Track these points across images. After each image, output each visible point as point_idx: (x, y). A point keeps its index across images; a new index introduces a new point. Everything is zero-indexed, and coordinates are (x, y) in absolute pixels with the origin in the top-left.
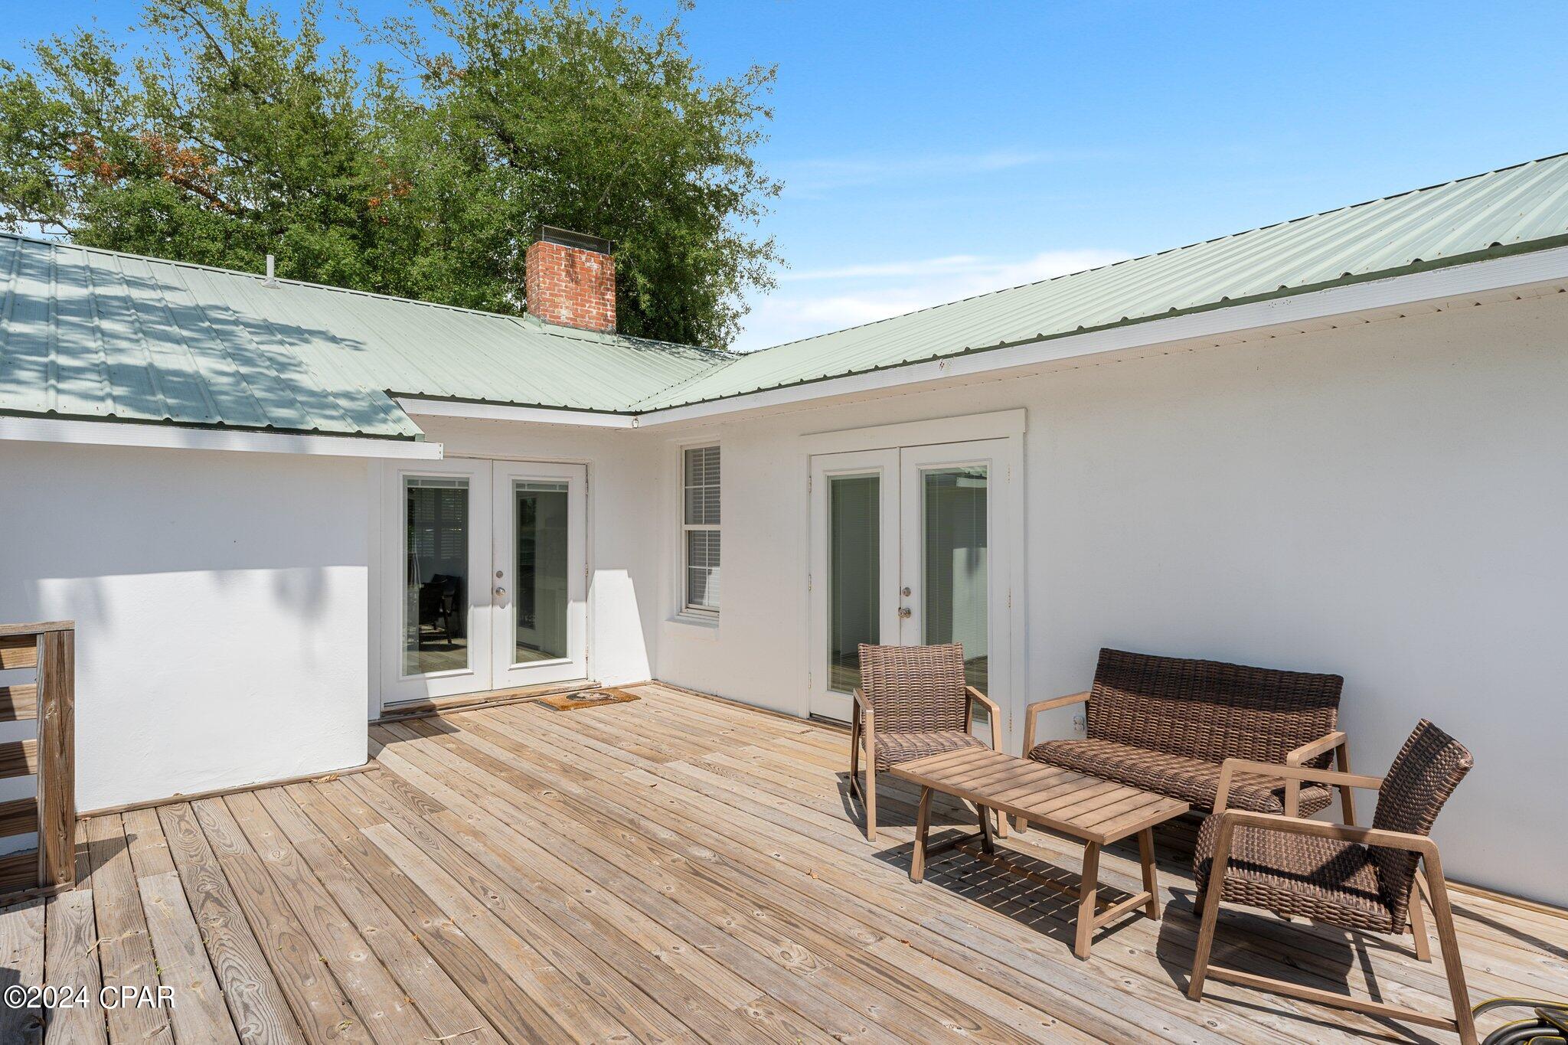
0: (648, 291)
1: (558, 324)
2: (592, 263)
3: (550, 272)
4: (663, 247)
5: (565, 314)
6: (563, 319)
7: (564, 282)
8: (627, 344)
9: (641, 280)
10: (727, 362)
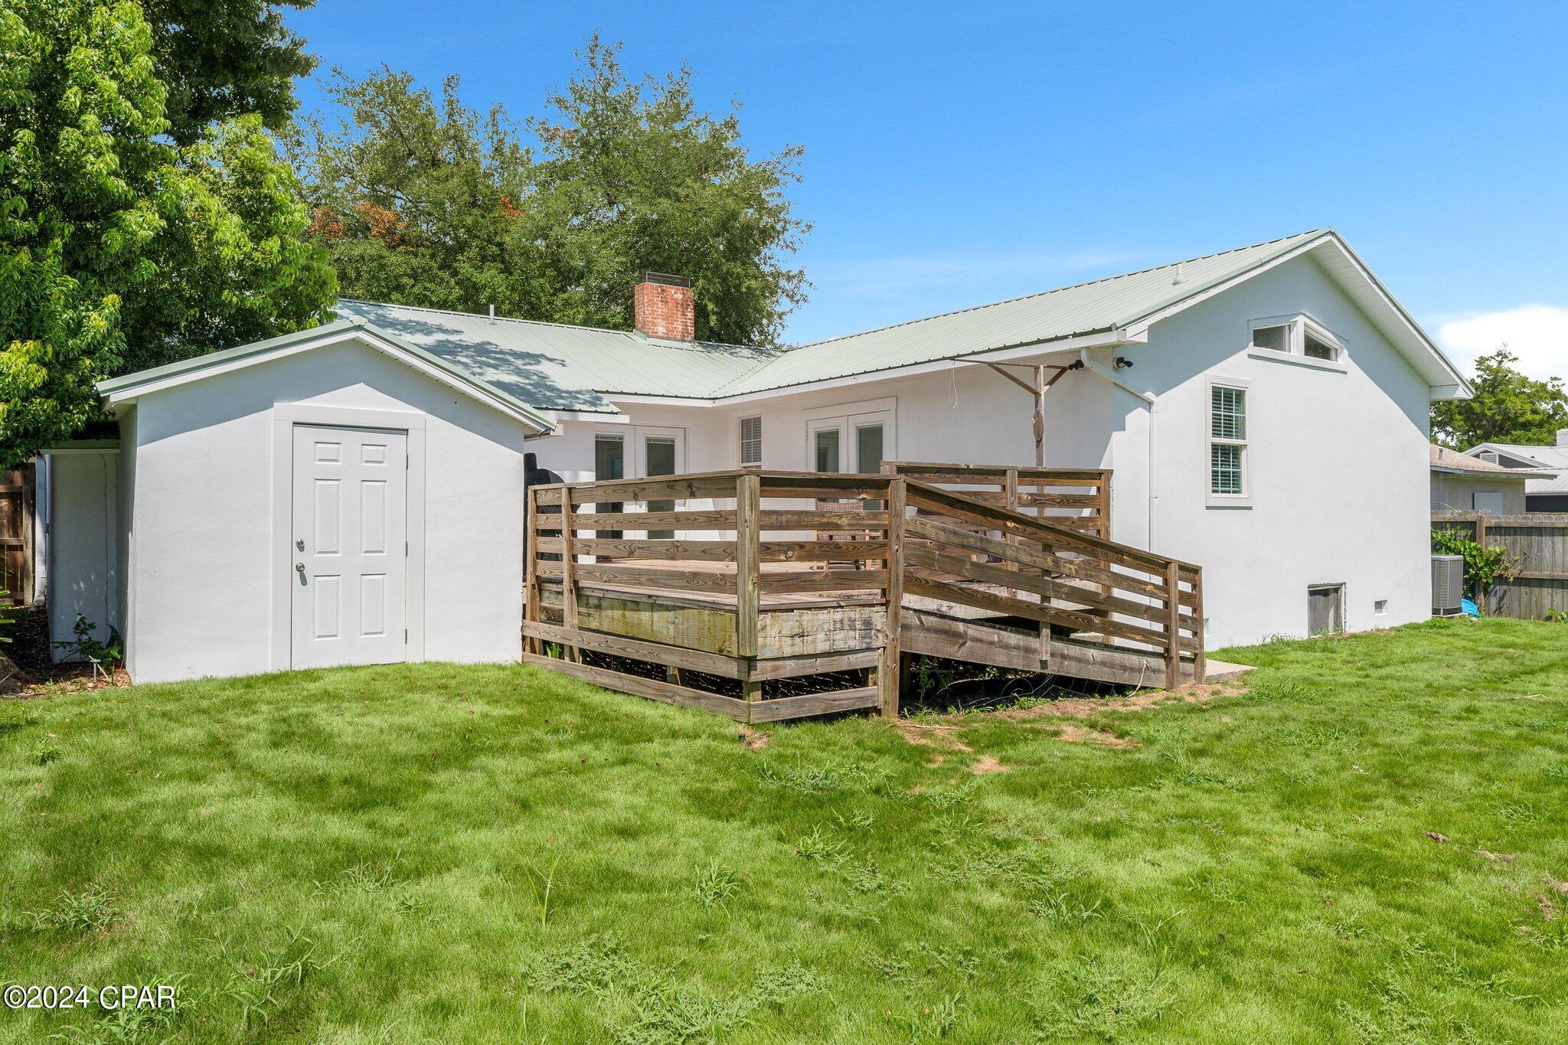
0: (716, 313)
1: (657, 337)
2: (676, 293)
3: (651, 303)
4: (724, 280)
5: (661, 330)
6: (660, 334)
7: (660, 308)
8: (700, 349)
9: (711, 306)
10: (772, 359)
